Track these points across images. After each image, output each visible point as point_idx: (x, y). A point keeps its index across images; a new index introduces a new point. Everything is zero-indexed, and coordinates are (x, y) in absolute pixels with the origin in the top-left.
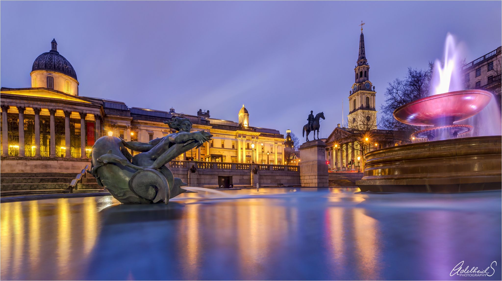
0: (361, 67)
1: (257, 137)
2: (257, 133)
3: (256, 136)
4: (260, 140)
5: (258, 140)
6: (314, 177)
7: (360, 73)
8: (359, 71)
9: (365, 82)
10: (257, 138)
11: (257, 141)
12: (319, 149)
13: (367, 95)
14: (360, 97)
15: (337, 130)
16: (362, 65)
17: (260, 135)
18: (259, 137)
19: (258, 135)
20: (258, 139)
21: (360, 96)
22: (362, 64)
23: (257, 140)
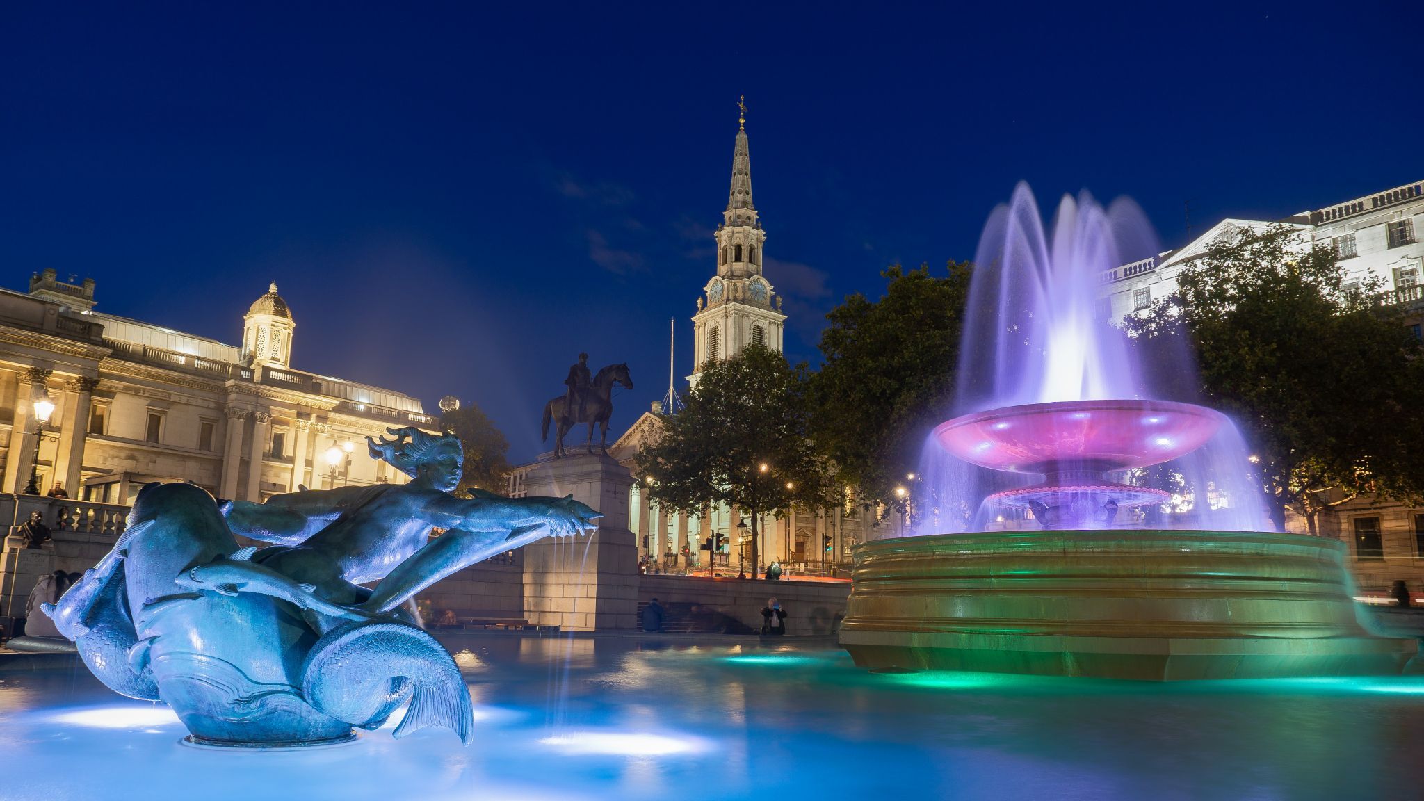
0: (737, 229)
1: (322, 414)
2: (326, 399)
3: (319, 408)
4: (333, 427)
5: (327, 427)
6: (581, 591)
7: (733, 248)
8: (731, 241)
9: (752, 278)
10: (323, 418)
11: (323, 431)
12: (608, 491)
13: (755, 321)
14: (735, 322)
15: (649, 421)
16: (741, 226)
17: (336, 410)
18: (331, 415)
19: (330, 407)
20: (326, 423)
21: (733, 318)
22: (739, 220)
23: (320, 426)
